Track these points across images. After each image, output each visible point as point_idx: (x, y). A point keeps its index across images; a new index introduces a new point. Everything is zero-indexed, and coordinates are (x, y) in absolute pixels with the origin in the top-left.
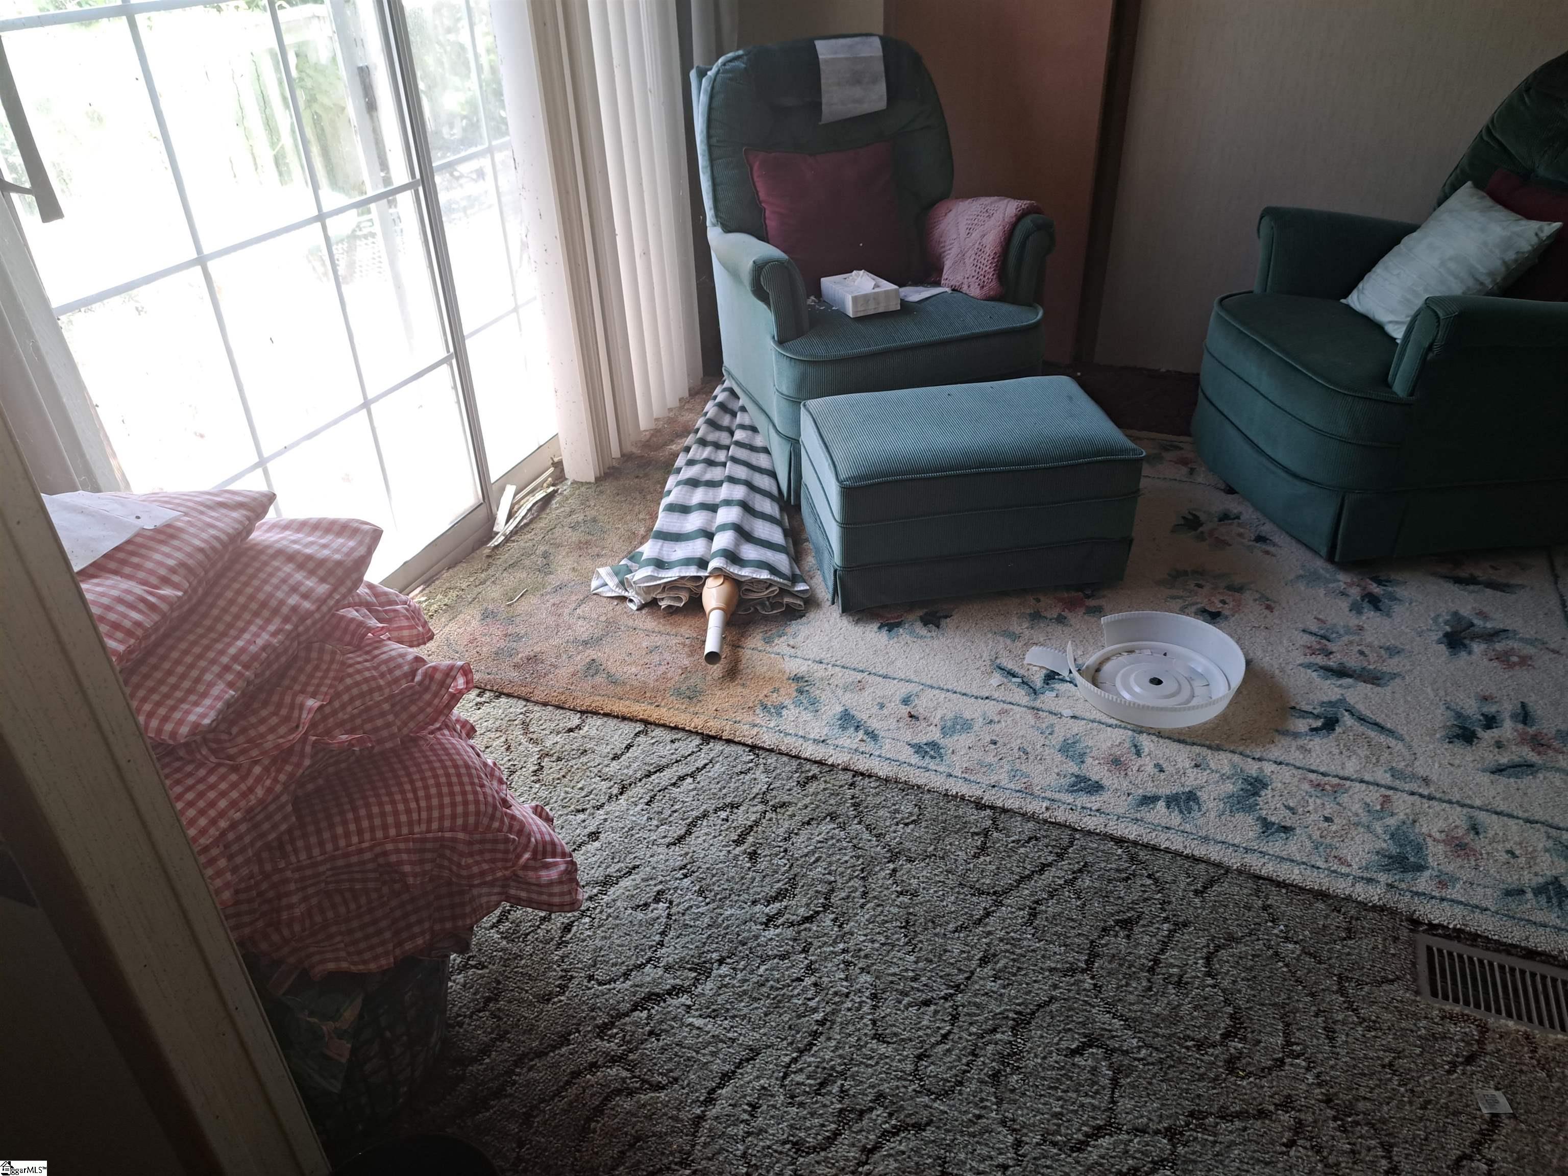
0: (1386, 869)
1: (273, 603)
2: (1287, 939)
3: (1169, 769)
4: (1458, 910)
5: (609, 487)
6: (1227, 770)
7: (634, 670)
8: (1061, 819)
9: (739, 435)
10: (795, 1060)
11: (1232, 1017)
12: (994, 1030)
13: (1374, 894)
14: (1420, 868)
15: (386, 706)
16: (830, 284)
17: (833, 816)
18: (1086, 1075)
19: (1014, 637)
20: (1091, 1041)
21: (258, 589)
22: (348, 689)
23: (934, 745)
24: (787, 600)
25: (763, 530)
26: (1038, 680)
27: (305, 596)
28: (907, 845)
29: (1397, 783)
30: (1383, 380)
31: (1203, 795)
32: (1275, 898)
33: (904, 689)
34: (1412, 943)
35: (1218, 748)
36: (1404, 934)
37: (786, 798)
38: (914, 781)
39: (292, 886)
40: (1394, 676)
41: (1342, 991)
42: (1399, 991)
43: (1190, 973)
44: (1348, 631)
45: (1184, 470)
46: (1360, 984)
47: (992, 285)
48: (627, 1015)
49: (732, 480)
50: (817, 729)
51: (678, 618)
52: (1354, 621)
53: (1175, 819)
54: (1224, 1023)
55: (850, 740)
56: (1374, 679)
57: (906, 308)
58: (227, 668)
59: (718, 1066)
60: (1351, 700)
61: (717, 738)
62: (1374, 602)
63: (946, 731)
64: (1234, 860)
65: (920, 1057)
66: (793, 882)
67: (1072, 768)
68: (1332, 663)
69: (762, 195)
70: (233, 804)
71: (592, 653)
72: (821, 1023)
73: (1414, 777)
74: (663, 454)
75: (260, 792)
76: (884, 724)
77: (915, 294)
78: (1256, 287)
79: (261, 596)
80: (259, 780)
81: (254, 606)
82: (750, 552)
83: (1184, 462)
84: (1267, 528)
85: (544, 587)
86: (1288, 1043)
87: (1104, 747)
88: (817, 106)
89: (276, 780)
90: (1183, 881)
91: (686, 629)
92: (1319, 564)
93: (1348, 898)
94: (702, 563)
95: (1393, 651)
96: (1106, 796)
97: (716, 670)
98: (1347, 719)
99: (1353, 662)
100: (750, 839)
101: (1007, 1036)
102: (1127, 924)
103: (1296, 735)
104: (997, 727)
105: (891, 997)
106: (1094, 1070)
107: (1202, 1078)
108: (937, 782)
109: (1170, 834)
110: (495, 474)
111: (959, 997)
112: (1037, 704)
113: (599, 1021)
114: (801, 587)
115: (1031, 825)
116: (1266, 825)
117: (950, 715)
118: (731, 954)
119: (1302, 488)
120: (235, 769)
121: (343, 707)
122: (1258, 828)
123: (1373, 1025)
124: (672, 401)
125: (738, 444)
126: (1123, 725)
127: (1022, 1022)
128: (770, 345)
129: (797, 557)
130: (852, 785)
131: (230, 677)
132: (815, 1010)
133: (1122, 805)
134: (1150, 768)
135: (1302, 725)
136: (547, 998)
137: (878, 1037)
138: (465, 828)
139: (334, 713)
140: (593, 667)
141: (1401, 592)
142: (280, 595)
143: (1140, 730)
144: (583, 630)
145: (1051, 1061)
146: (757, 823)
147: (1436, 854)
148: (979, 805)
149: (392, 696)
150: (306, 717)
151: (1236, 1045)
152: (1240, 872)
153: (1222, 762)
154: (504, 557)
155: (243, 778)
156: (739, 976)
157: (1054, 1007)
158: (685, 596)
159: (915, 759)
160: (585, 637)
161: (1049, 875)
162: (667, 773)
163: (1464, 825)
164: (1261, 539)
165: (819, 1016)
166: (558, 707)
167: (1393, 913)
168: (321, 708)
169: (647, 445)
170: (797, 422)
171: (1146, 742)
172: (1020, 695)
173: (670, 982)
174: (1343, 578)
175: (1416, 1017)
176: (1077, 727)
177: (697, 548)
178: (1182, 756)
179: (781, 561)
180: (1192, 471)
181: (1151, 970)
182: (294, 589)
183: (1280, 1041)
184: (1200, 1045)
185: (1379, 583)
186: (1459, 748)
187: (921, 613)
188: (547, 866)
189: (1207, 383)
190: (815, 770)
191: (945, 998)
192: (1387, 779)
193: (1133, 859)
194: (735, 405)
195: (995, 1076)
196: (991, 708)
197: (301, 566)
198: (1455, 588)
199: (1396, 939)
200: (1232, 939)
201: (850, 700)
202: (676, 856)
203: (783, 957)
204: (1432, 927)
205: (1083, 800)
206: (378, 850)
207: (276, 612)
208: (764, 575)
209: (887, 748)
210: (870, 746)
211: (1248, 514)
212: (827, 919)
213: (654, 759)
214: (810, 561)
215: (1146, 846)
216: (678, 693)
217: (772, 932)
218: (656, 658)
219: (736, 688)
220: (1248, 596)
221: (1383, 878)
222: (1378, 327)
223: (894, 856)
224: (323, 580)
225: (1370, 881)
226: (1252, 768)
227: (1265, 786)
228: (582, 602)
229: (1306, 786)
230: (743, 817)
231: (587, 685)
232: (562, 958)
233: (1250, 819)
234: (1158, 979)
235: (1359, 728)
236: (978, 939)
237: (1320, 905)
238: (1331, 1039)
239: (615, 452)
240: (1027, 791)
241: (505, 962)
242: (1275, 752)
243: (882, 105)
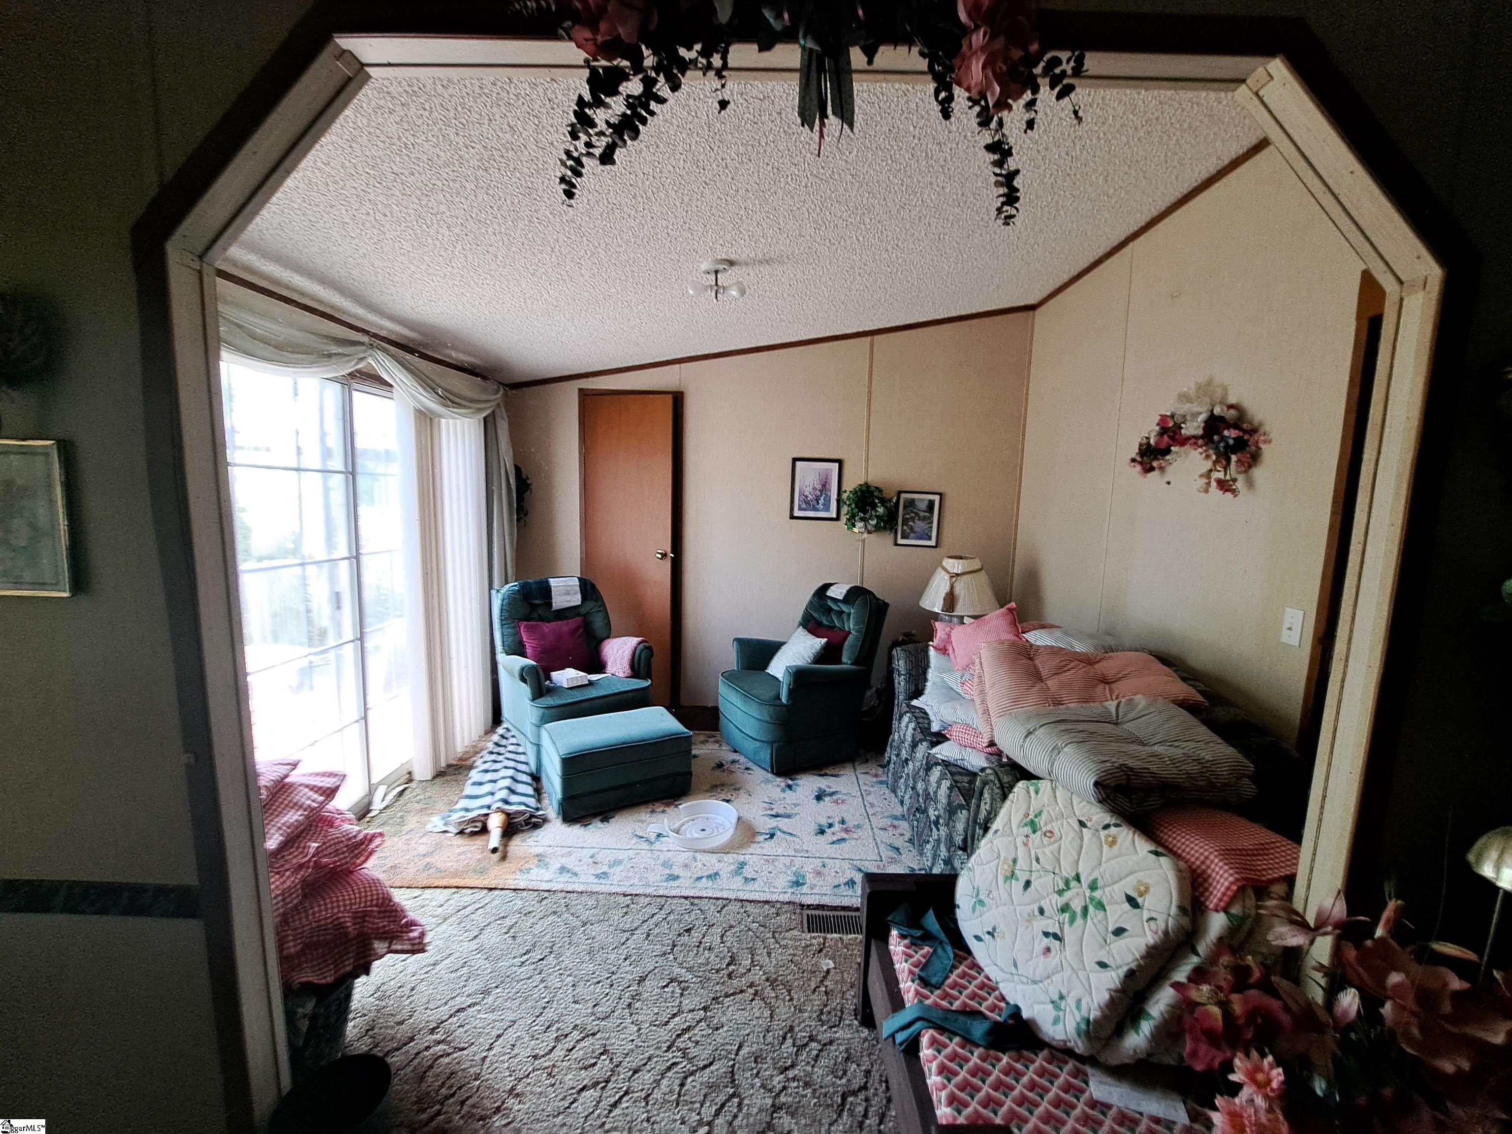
0: (791, 887)
1: (300, 803)
2: (753, 922)
3: (708, 864)
4: (817, 897)
5: (439, 781)
6: (731, 861)
7: (451, 864)
8: (661, 894)
9: (511, 748)
10: (534, 1021)
11: (731, 957)
12: (629, 987)
13: (786, 898)
14: (803, 884)
15: (345, 849)
16: (555, 675)
17: (555, 913)
18: (669, 994)
19: (642, 822)
20: (672, 981)
21: (294, 798)
22: (329, 840)
23: (604, 873)
24: (534, 820)
25: (521, 788)
26: (653, 837)
27: (313, 801)
28: (591, 918)
29: (796, 854)
30: (778, 698)
31: (721, 873)
32: (750, 907)
33: (592, 851)
34: (801, 914)
35: (728, 853)
36: (798, 911)
37: (531, 909)
38: (594, 890)
39: (291, 938)
40: (796, 814)
41: (774, 937)
42: (795, 933)
43: (714, 943)
44: (780, 800)
45: (717, 745)
46: (781, 933)
47: (628, 672)
48: (446, 1021)
49: (506, 767)
50: (547, 876)
51: (476, 837)
52: (783, 795)
53: (710, 883)
54: (728, 960)
55: (565, 877)
56: (789, 816)
57: (591, 683)
58: (280, 828)
59: (495, 1033)
60: (780, 826)
61: (495, 889)
62: (790, 787)
63: (610, 867)
64: (732, 896)
65: (595, 1006)
66: (534, 945)
67: (667, 871)
68: (773, 813)
69: (525, 640)
70: (277, 887)
71: (428, 860)
72: (548, 1002)
73: (803, 850)
74: (468, 763)
75: (288, 883)
76: (581, 868)
77: (594, 677)
78: (736, 669)
79: (295, 800)
80: (288, 878)
81: (291, 805)
82: (514, 798)
83: (717, 742)
84: (750, 765)
85: (401, 832)
86: (753, 962)
87: (681, 861)
88: (550, 604)
89: (296, 878)
90: (713, 908)
91: (479, 841)
92: (770, 776)
93: (777, 901)
94: (489, 807)
95: (795, 805)
96: (681, 880)
97: (497, 856)
98: (779, 833)
99: (781, 811)
100: (512, 931)
101: (636, 987)
102: (688, 931)
103: (759, 842)
104: (634, 860)
105: (582, 984)
106: (673, 992)
107: (718, 984)
108: (606, 889)
109: (708, 891)
110: (375, 780)
111: (614, 977)
112: (653, 848)
113: (431, 1027)
114: (541, 813)
115: (648, 899)
116: (746, 879)
117: (612, 859)
118: (502, 982)
119: (758, 744)
120: (278, 873)
121: (327, 848)
122: (743, 881)
123: (785, 947)
124: (475, 737)
125: (510, 752)
126: (689, 850)
127: (642, 980)
128: (528, 702)
129: (539, 801)
130: (565, 898)
131: (281, 832)
132: (544, 998)
133: (688, 883)
134: (700, 866)
135: (761, 838)
136: (401, 1023)
137: (575, 1002)
138: (377, 905)
139: (323, 851)
140: (428, 866)
141: (799, 782)
142: (303, 800)
143: (696, 851)
144: (422, 849)
145: (654, 993)
146: (516, 923)
147: (810, 878)
148: (625, 895)
149: (348, 845)
150: (312, 851)
151: (732, 967)
152: (735, 900)
153: (729, 858)
154: (377, 821)
155: (282, 877)
156: (506, 991)
157: (656, 971)
158: (479, 824)
159: (596, 881)
160: (423, 853)
161: (655, 918)
162: (469, 909)
163: (821, 865)
164: (747, 769)
165: (546, 1000)
166: (408, 888)
167: (794, 903)
168: (318, 847)
169: (461, 759)
170: (539, 736)
171: (699, 856)
172: (645, 846)
173: (470, 1002)
174: (779, 780)
175: (801, 940)
176: (669, 854)
177: (487, 800)
178: (714, 858)
179: (532, 802)
180: (720, 745)
181: (698, 946)
182: (309, 798)
183: (750, 961)
184: (717, 971)
185: (792, 780)
186: (820, 837)
187: (600, 817)
188: (412, 931)
189: (721, 708)
190: (546, 894)
191: (607, 978)
192: (793, 853)
193: (692, 904)
194: (508, 735)
195: (629, 1005)
196: (631, 853)
197: (312, 790)
198: (819, 778)
199: (795, 913)
200: (731, 927)
201: (564, 861)
202: (474, 945)
203: (529, 978)
204: (809, 906)
205: (672, 883)
206: (334, 917)
207: (301, 807)
208: (523, 808)
209: (583, 879)
210: (574, 879)
211: (742, 759)
212: (551, 958)
213: (462, 904)
214: (546, 802)
215: (697, 898)
216: (475, 871)
217: (523, 969)
218: (463, 857)
219: (506, 865)
220: (741, 791)
221: (790, 890)
222: (777, 679)
223: (584, 924)
224: (321, 795)
225: (785, 893)
226: (741, 858)
227: (746, 864)
228: (423, 836)
229: (762, 861)
230: (508, 922)
231: (425, 875)
232: (411, 1003)
233: (740, 878)
234: (701, 949)
235: (783, 835)
236: (623, 951)
237: (767, 906)
238: (769, 957)
239: (443, 764)
240: (647, 885)
241: (378, 1011)
242: (751, 851)
243: (579, 603)
